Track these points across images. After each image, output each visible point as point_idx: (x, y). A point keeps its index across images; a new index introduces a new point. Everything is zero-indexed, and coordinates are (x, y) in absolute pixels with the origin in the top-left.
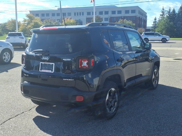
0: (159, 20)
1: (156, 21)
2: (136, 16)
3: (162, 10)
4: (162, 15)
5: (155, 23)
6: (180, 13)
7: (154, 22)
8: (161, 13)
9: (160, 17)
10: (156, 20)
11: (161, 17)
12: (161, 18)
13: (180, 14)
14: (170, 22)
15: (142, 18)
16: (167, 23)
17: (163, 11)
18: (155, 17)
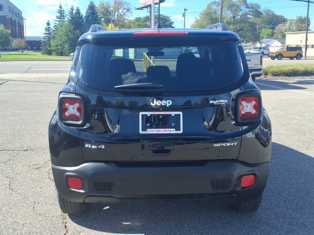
0: (55, 26)
1: (49, 28)
2: (5, 16)
3: (60, 9)
4: (60, 18)
5: (49, 31)
6: (89, 16)
7: (46, 29)
8: (58, 15)
9: (56, 21)
10: (50, 26)
11: (59, 21)
12: (58, 23)
13: (90, 18)
14: (75, 29)
15: (15, 20)
16: (70, 31)
17: (61, 11)
18: (48, 21)
